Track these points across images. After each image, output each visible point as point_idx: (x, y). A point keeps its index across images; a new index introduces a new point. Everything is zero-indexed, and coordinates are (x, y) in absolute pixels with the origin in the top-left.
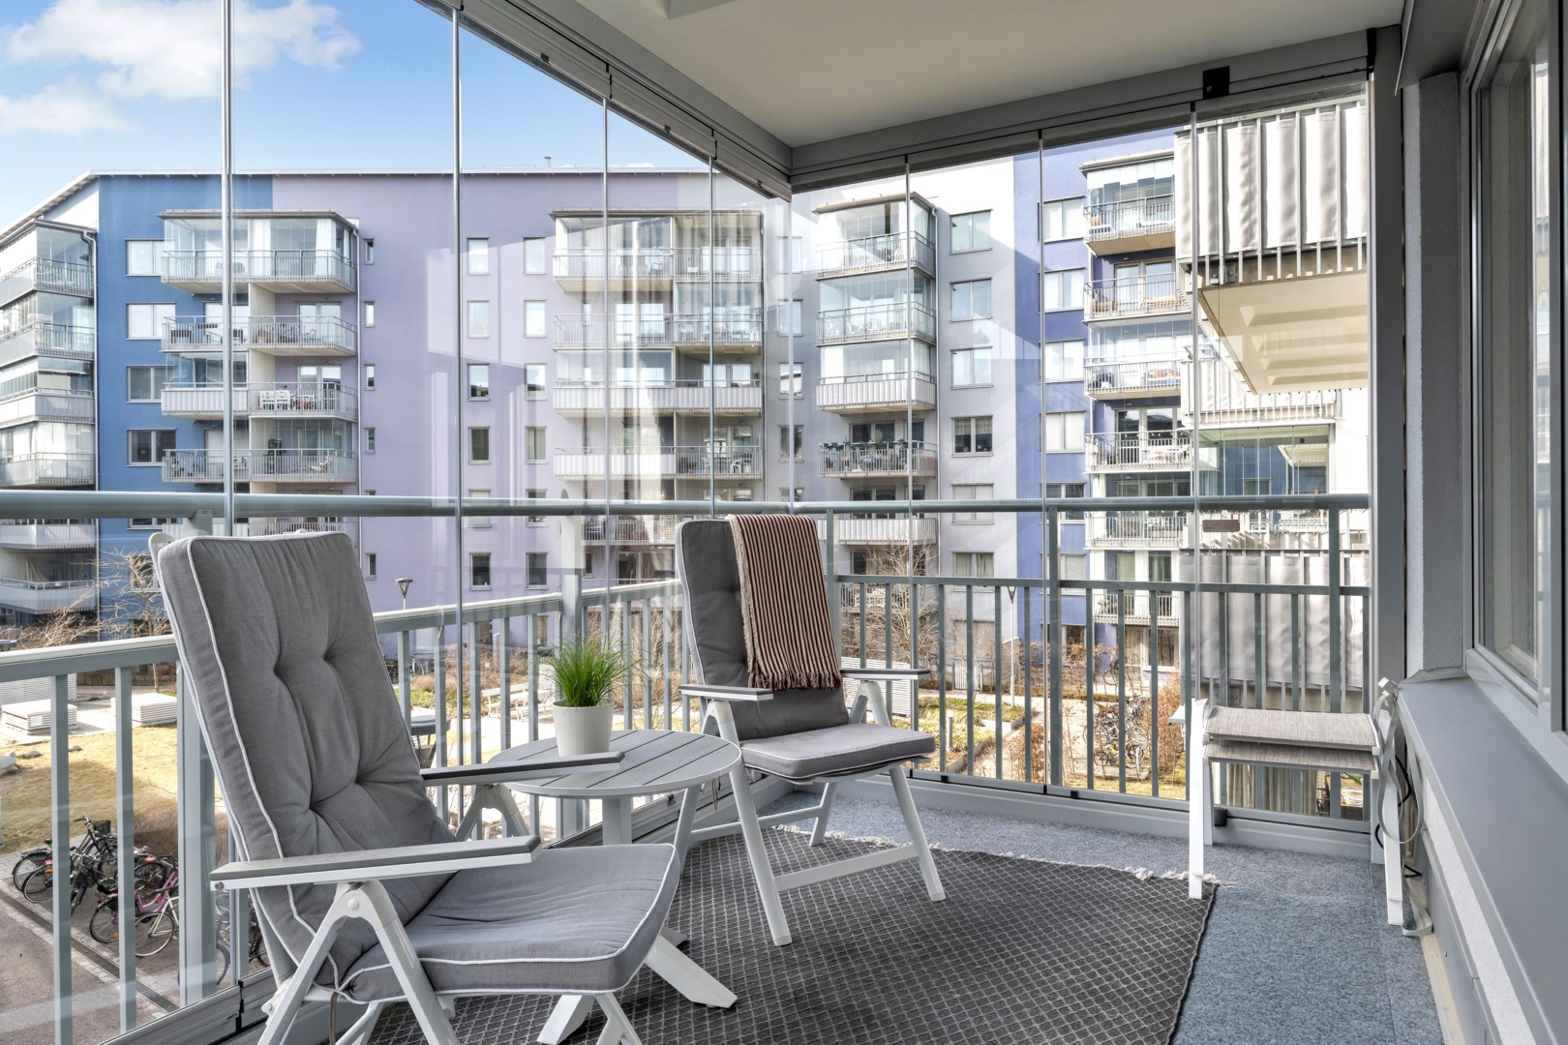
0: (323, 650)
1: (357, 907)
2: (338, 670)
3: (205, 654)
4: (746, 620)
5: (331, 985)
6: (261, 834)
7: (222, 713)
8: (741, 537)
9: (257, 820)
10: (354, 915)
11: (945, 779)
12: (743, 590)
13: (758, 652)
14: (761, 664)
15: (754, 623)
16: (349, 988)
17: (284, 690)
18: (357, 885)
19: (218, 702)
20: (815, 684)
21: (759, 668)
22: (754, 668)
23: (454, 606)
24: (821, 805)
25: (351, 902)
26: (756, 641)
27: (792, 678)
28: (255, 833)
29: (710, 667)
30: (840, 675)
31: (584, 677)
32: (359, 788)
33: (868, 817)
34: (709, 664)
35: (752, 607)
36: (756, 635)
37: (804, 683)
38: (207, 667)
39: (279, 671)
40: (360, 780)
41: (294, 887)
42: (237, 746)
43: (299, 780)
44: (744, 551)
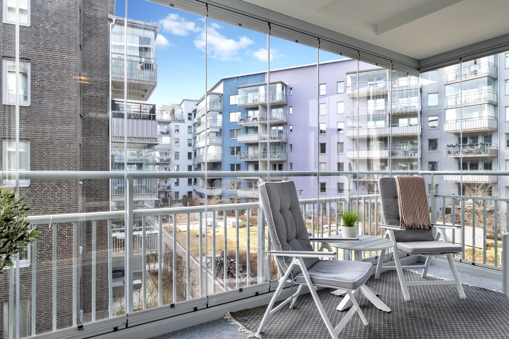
0: (288, 207)
1: (297, 262)
2: (292, 213)
3: (268, 207)
4: (399, 207)
5: (292, 279)
6: (278, 245)
7: (271, 219)
8: (398, 182)
9: (277, 242)
10: (296, 264)
11: (473, 264)
12: (399, 198)
13: (403, 217)
14: (404, 220)
15: (402, 208)
16: (295, 280)
17: (282, 216)
18: (297, 258)
19: (270, 217)
20: (422, 227)
21: (403, 221)
22: (402, 221)
23: (317, 199)
24: (425, 265)
25: (296, 261)
26: (403, 213)
27: (414, 225)
28: (277, 245)
29: (388, 220)
30: (431, 226)
31: (350, 219)
32: (296, 239)
33: (444, 273)
34: (387, 219)
35: (402, 203)
36: (403, 212)
37: (419, 227)
38: (268, 209)
39: (281, 211)
40: (296, 238)
41: (285, 257)
42: (273, 226)
43: (284, 235)
44: (399, 187)
